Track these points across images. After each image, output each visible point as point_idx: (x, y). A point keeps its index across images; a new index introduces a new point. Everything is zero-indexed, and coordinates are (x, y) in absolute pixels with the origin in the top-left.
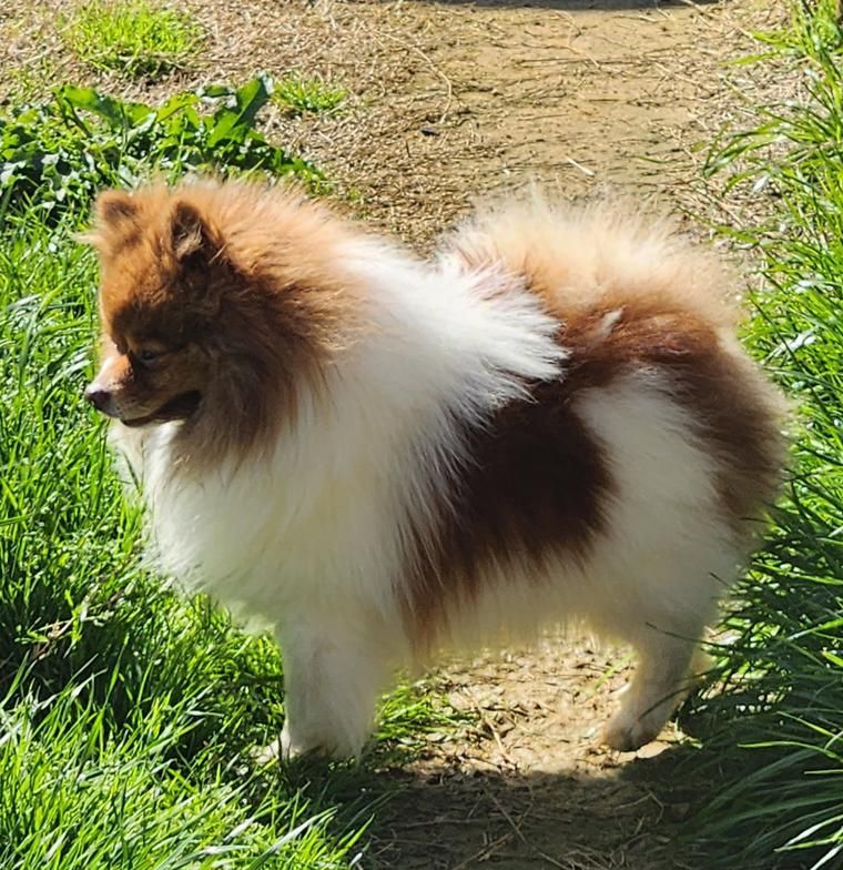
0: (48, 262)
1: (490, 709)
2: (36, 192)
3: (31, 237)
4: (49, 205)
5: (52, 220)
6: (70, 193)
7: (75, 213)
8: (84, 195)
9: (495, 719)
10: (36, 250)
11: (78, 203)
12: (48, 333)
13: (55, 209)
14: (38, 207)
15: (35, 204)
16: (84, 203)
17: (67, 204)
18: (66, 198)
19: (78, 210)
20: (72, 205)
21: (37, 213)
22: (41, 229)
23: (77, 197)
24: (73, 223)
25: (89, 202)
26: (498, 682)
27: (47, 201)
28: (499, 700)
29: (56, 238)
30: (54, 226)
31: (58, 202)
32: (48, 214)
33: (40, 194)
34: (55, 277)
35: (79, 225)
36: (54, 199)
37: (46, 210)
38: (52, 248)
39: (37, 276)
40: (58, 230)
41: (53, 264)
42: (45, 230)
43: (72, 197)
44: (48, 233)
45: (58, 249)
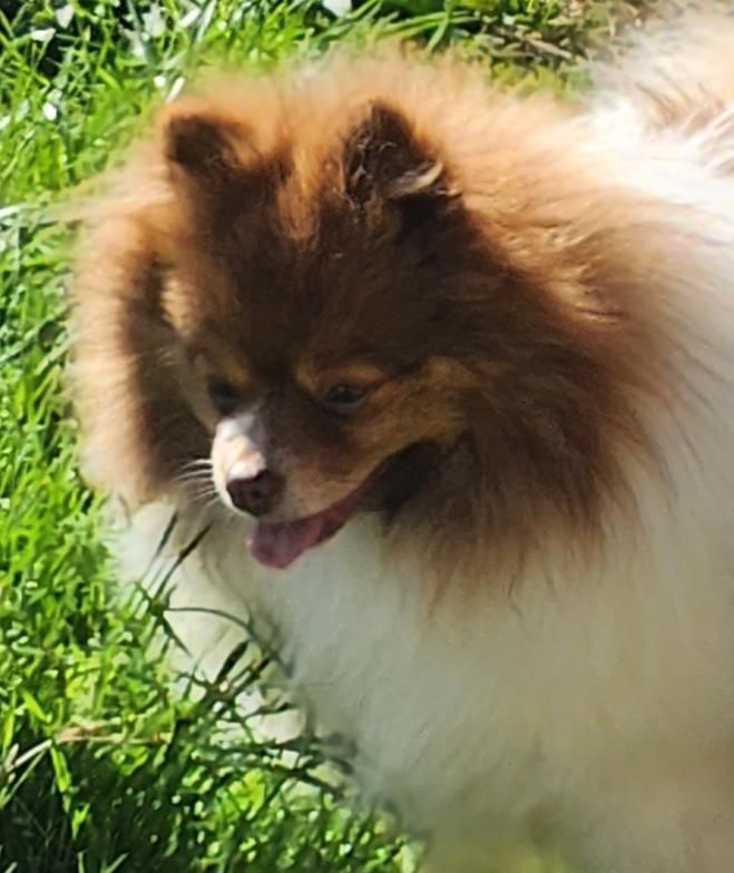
0: (42, 139)
2: (21, 12)
3: (12, 94)
4: (45, 35)
5: (49, 63)
6: (82, 13)
7: (91, 49)
8: (107, 17)
10: (19, 117)
11: (97, 34)
12: (40, 268)
13: (54, 42)
14: (25, 39)
15: (19, 34)
16: (107, 33)
17: (76, 33)
18: (74, 22)
19: (95, 44)
20: (87, 35)
21: (21, 50)
22: (29, 80)
23: (95, 19)
24: (87, 68)
25: (116, 29)
27: (40, 28)
29: (56, 95)
30: (51, 72)
31: (60, 30)
32: (42, 52)
33: (27, 16)
34: (55, 166)
35: (100, 72)
36: (53, 23)
37: (39, 44)
38: (49, 112)
39: (23, 164)
40: (61, 81)
41: (51, 143)
42: (35, 81)
43: (87, 22)
44: (42, 86)
45: (59, 114)
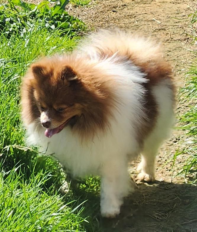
0: (8, 49)
1: (133, 173)
2: (4, 29)
3: (3, 42)
4: (8, 33)
5: (9, 37)
6: (13, 29)
7: (15, 35)
8: (17, 30)
9: (134, 176)
10: (4, 45)
11: (16, 32)
12: (8, 68)
13: (9, 33)
14: (5, 33)
15: (4, 32)
16: (17, 32)
17: (13, 32)
18: (12, 30)
19: (16, 34)
20: (14, 32)
21: (4, 35)
22: (5, 39)
23: (15, 30)
24: (14, 37)
25: (19, 31)
26: (135, 166)
27: (7, 31)
28: (135, 171)
29: (9, 42)
31: (10, 32)
32: (7, 35)
33: (5, 29)
34: (9, 53)
35: (16, 38)
37: (7, 34)
38: (9, 44)
39: (4, 53)
40: (10, 40)
41: (9, 49)
42: (6, 40)
43: (14, 30)
44: (7, 40)
45: (10, 45)
